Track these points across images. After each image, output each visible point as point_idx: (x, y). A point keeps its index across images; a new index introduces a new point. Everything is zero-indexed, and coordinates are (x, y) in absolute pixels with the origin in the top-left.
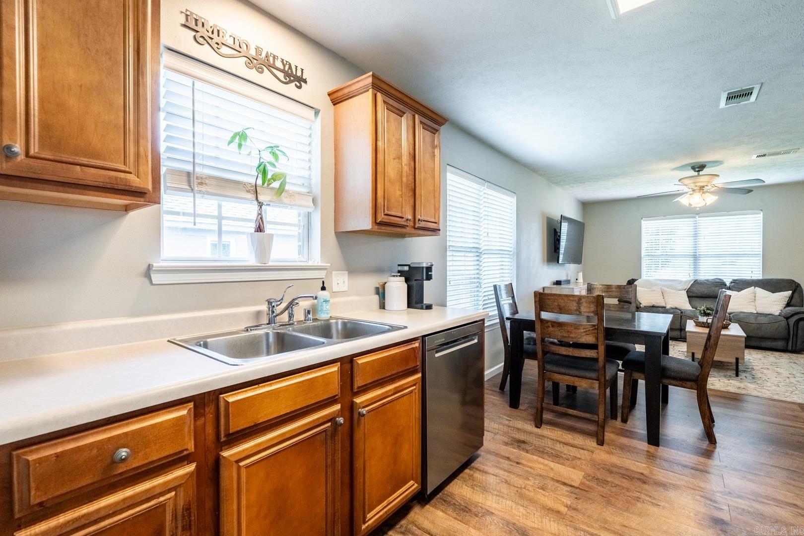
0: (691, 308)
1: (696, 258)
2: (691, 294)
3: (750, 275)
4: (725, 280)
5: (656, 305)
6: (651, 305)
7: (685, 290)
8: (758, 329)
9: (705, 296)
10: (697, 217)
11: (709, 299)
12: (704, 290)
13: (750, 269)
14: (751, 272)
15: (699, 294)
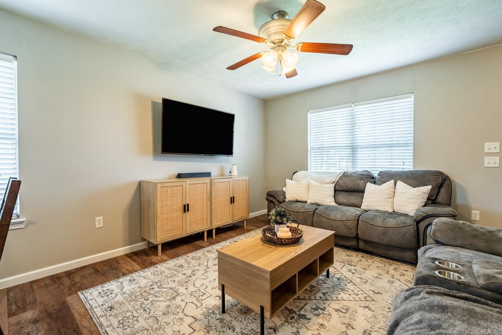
0: (334, 204)
1: (353, 149)
2: (338, 188)
3: (402, 167)
4: (373, 172)
5: (299, 199)
6: (295, 199)
7: (334, 183)
8: (384, 233)
9: (350, 190)
10: (353, 106)
11: (354, 194)
12: (350, 184)
13: (402, 161)
14: (402, 163)
15: (345, 188)
